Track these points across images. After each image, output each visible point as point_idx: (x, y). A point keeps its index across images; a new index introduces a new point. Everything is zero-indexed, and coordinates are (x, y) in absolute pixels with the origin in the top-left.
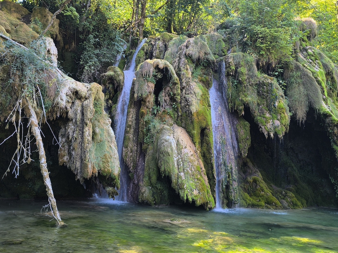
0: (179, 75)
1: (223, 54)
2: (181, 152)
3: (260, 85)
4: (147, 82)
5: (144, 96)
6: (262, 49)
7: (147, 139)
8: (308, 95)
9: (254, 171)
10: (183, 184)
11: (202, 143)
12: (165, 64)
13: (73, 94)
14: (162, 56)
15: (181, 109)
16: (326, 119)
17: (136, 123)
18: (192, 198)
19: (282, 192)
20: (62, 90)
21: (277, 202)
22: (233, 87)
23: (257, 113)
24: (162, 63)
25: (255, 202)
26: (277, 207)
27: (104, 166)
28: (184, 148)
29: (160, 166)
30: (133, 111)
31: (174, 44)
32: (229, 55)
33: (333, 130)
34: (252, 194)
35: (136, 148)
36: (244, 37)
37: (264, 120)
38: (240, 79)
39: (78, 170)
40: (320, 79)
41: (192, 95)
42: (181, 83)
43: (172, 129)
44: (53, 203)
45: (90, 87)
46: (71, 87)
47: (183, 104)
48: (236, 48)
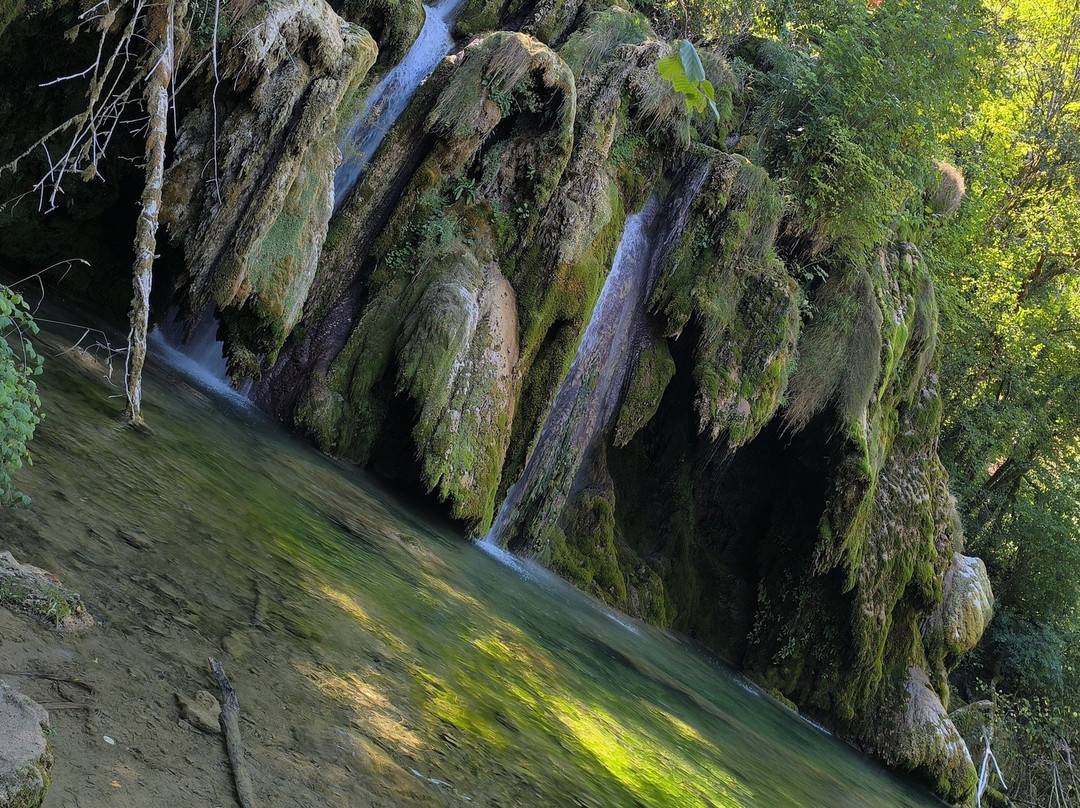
0: (579, 130)
1: (714, 138)
2: (481, 353)
3: (759, 287)
4: (488, 98)
5: (457, 133)
6: (815, 191)
7: (396, 256)
8: (843, 375)
9: (604, 481)
10: (444, 442)
11: (540, 355)
12: (564, 80)
13: (300, 39)
14: (555, 36)
15: (534, 230)
16: (846, 455)
17: (387, 194)
18: (450, 491)
19: (640, 566)
20: (279, 9)
21: (623, 588)
22: (693, 249)
23: (710, 354)
24: (558, 70)
25: (573, 564)
26: (616, 600)
27: (271, 288)
28: (493, 346)
29: (405, 362)
30: (397, 155)
31: (610, 26)
32: (731, 157)
33: (846, 489)
34: (574, 539)
35: (351, 263)
36: (792, 130)
37: (718, 383)
38: (723, 241)
39: (203, 266)
40: (891, 348)
41: (582, 210)
42: (574, 158)
43: (483, 275)
44: (139, 352)
45: (354, 43)
46: (304, 14)
47: (546, 221)
48: (754, 144)
